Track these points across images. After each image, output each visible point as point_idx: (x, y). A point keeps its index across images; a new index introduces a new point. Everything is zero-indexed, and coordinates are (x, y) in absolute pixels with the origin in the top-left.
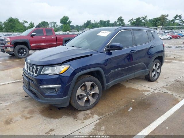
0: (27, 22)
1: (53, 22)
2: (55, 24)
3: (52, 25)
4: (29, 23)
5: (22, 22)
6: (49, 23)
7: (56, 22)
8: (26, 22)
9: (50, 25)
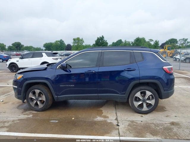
0: (153, 41)
1: (184, 39)
2: (186, 40)
3: (182, 42)
4: (154, 41)
5: (148, 41)
6: (178, 40)
7: (187, 39)
8: (151, 40)
9: (179, 42)
